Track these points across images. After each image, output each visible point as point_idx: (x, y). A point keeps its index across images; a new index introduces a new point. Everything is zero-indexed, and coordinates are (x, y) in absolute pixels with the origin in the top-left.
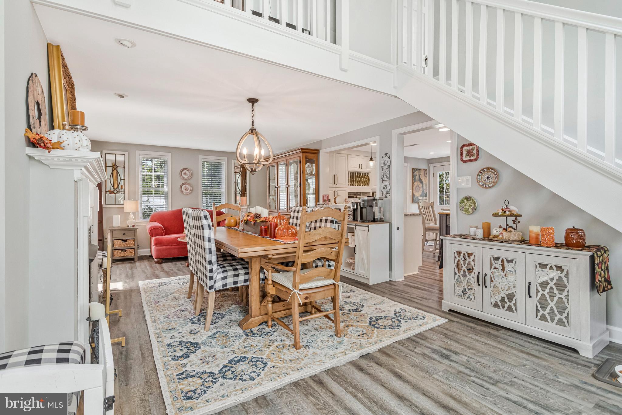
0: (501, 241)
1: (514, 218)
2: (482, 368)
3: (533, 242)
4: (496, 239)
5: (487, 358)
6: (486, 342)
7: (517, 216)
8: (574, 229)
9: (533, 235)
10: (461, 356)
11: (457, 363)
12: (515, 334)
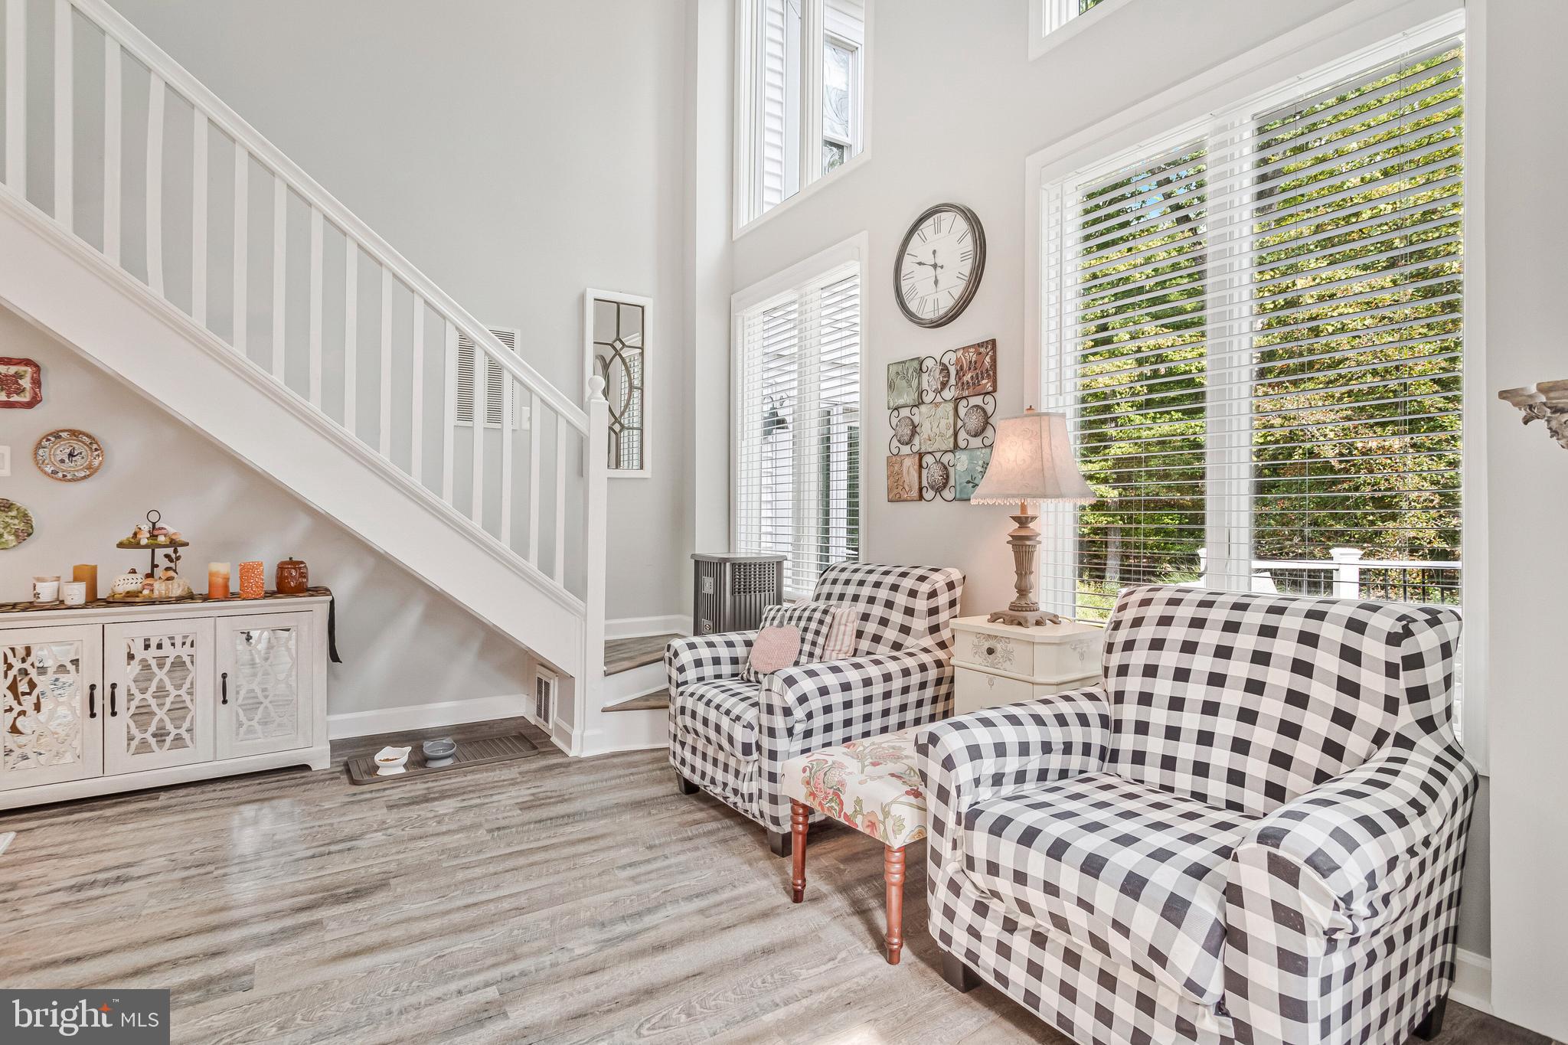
0: (152, 602)
1: (170, 551)
2: (211, 854)
3: (219, 593)
4: (137, 600)
5: (197, 839)
6: (160, 822)
7: (174, 544)
8: (291, 562)
9: (220, 581)
10: (146, 862)
11: (158, 873)
12: (192, 790)
